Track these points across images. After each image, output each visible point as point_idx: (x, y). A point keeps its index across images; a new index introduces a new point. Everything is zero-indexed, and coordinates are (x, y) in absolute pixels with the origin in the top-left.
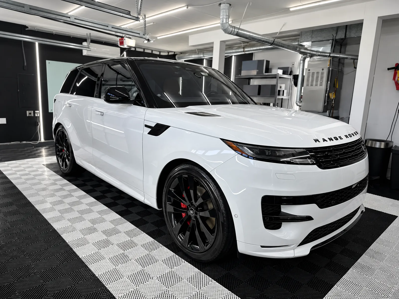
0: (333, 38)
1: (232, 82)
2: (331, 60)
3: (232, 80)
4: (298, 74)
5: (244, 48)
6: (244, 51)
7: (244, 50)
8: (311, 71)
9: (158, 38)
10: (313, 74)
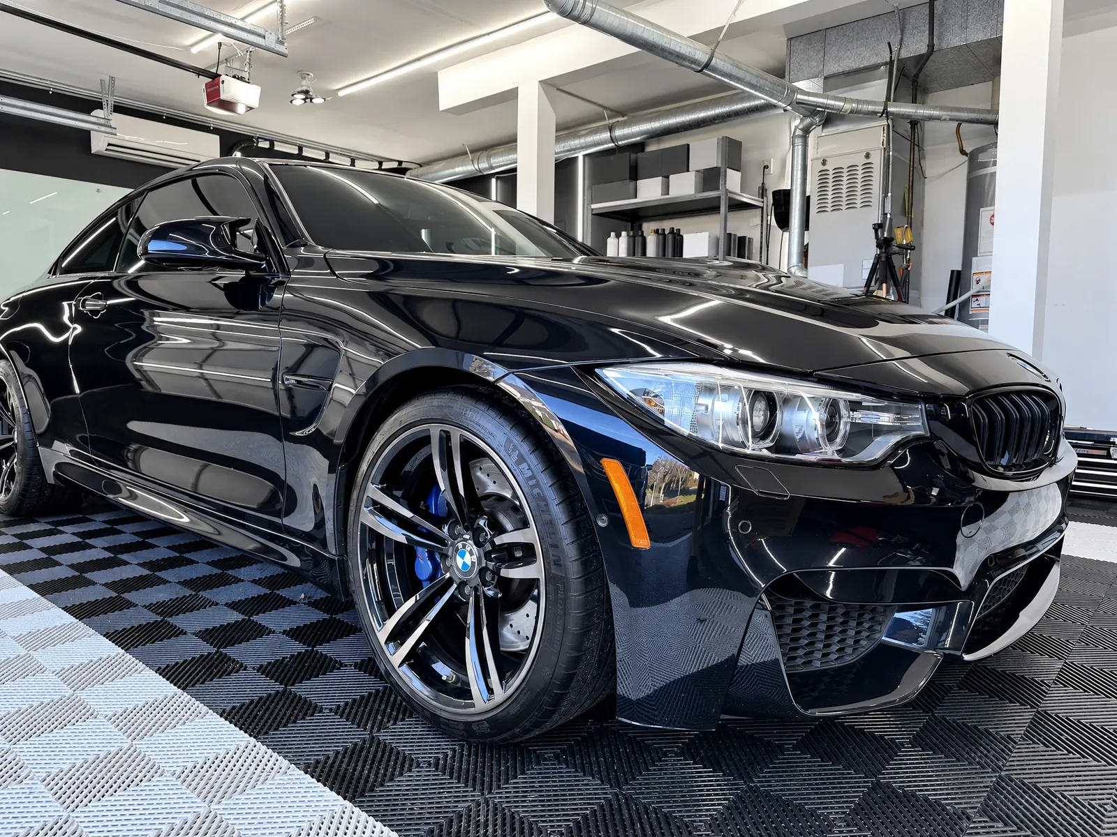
0: (891, 57)
1: (582, 245)
2: (888, 125)
3: (580, 239)
4: (786, 186)
5: (611, 129)
6: (614, 139)
7: (613, 135)
8: (830, 167)
9: (341, 94)
10: (838, 171)
